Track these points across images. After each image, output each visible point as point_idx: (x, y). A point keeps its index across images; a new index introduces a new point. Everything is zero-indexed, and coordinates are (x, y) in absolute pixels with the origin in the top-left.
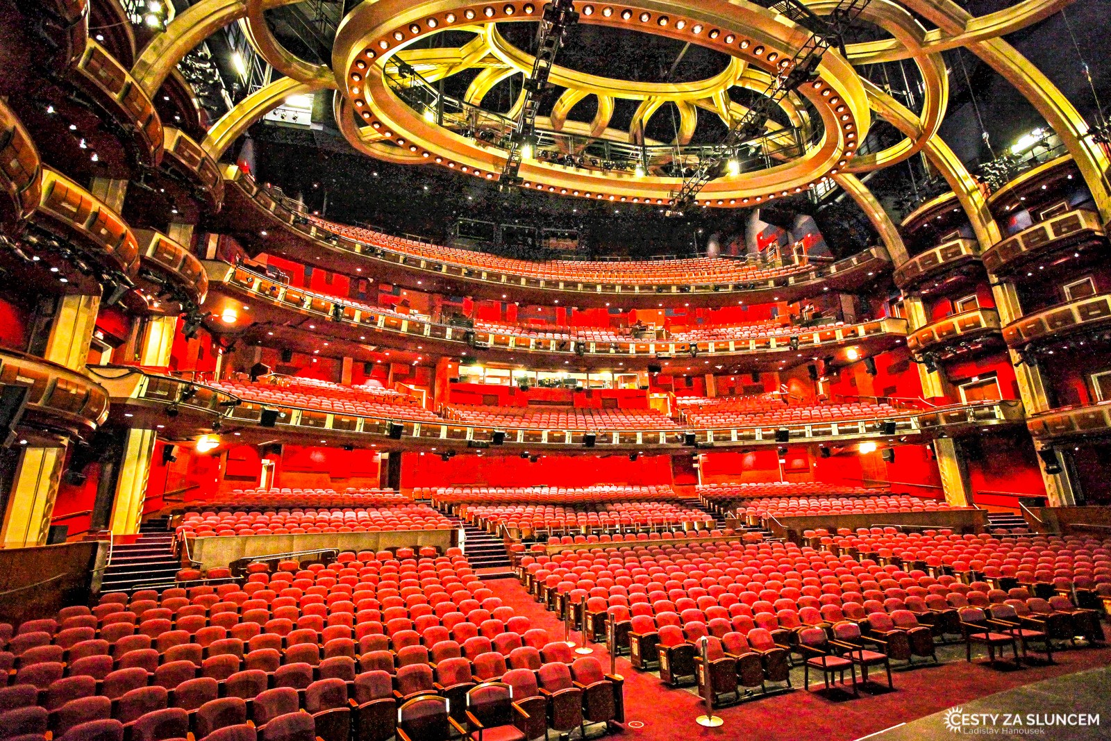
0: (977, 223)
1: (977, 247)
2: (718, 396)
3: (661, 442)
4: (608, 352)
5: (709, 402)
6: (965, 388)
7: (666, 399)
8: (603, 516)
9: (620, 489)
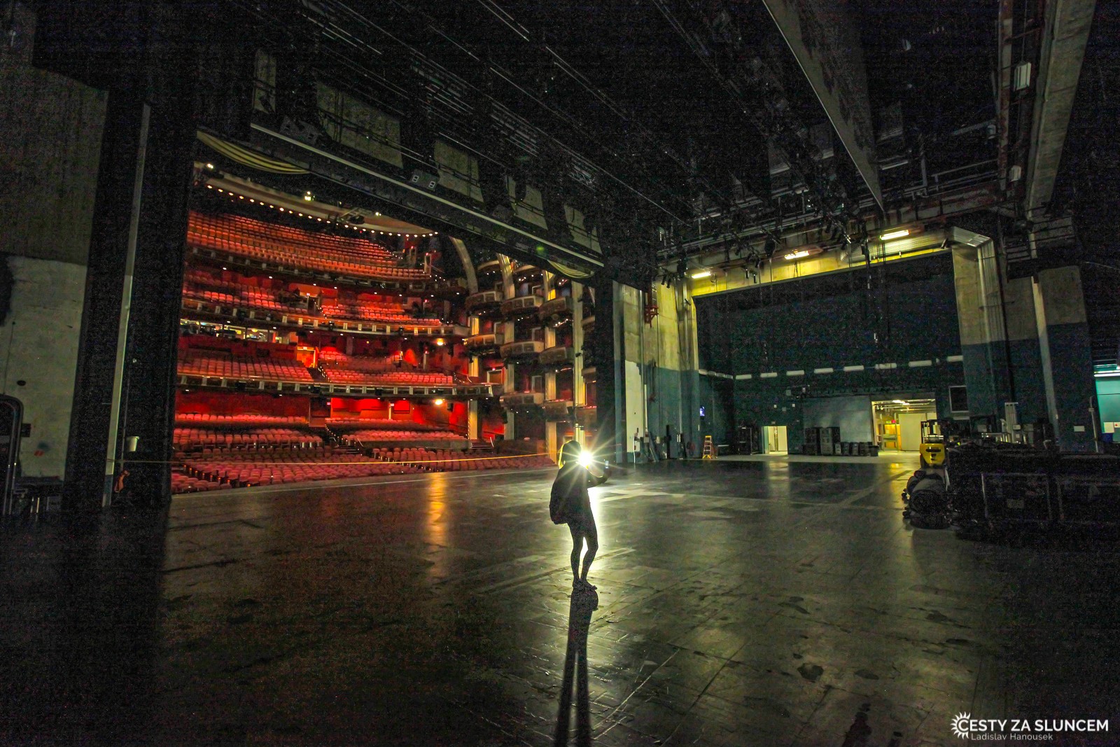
0: (506, 283)
1: (503, 297)
2: (354, 355)
3: (296, 390)
4: (265, 319)
5: (345, 358)
6: (490, 373)
7: (312, 353)
8: (246, 438)
9: (265, 418)
